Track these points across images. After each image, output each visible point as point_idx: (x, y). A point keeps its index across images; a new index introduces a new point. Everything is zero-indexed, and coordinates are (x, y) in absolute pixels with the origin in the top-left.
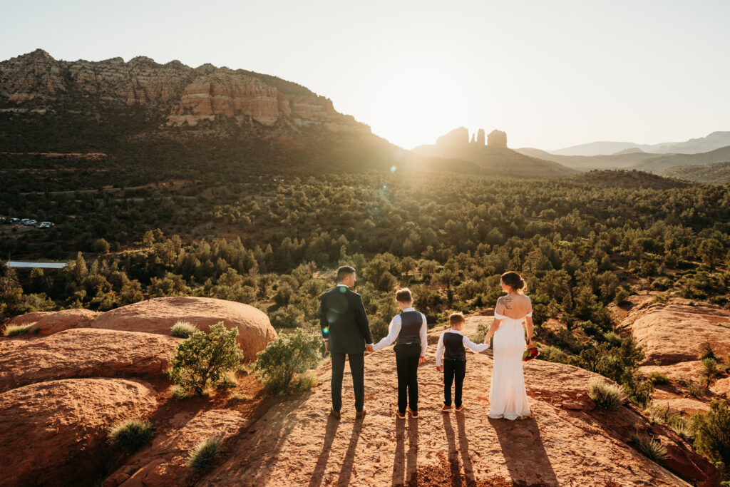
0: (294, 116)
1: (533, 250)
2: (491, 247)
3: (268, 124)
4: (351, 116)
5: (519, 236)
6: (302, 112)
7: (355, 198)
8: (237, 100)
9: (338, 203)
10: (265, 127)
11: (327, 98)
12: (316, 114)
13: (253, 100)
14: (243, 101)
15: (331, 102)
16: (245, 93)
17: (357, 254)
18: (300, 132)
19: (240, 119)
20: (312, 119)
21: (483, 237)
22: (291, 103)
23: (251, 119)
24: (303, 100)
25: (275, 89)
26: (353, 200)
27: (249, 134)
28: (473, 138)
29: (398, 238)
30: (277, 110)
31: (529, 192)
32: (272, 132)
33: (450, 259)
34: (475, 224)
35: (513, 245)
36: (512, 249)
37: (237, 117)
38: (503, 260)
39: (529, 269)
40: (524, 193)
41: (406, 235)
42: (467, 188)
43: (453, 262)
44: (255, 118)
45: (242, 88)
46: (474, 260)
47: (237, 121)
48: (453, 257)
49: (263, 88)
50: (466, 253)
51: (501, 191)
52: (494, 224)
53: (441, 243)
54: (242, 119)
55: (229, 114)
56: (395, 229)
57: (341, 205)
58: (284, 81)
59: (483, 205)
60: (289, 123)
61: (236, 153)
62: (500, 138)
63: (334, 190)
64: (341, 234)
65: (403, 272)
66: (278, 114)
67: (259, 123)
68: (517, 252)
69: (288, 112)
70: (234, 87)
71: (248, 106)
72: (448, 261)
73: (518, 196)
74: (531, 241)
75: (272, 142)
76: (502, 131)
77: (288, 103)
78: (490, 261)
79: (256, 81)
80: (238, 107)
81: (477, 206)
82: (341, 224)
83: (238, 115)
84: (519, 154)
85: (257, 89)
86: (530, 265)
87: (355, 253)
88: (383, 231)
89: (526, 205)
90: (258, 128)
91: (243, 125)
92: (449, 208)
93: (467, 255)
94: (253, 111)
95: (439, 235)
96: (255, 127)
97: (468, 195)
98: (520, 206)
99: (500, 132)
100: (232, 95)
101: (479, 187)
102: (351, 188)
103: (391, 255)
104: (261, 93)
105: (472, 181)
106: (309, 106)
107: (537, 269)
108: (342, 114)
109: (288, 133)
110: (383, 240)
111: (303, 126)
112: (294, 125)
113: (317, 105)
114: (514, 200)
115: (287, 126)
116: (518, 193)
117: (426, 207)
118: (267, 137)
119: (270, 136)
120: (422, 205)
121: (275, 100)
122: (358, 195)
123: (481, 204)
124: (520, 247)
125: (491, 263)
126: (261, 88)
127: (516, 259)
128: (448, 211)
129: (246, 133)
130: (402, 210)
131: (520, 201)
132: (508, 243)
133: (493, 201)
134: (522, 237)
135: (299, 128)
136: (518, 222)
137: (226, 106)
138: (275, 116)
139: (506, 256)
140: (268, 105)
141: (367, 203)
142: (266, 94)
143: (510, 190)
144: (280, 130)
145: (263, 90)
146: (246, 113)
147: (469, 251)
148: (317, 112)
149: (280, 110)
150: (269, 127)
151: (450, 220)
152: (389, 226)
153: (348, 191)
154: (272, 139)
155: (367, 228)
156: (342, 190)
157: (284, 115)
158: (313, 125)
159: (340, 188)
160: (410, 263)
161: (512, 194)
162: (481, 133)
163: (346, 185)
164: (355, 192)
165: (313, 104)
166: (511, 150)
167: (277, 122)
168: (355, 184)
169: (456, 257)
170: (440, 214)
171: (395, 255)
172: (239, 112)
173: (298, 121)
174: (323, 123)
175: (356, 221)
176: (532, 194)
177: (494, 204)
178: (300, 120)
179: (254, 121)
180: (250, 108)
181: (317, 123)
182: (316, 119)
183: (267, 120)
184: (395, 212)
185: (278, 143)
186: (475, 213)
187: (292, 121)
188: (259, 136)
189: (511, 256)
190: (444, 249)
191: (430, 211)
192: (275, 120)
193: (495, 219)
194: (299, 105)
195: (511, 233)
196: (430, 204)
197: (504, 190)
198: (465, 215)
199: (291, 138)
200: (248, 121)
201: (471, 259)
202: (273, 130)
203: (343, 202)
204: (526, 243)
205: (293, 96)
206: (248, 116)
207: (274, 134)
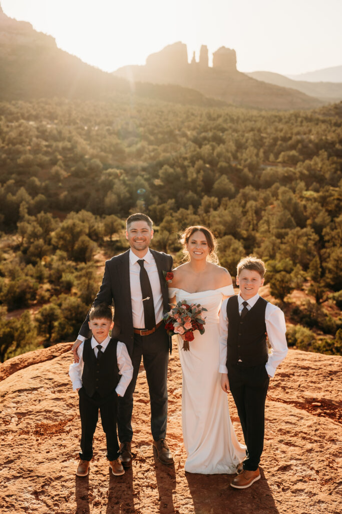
1: (272, 204)
2: (219, 201)
4: (29, 23)
5: (253, 185)
7: (37, 137)
9: (14, 144)
17: (42, 214)
21: (208, 188)
26: (34, 139)
28: (194, 58)
29: (97, 190)
31: (265, 129)
33: (167, 218)
34: (198, 172)
35: (246, 198)
36: (246, 203)
38: (233, 216)
39: (266, 227)
40: (259, 131)
41: (108, 186)
42: (186, 124)
43: (169, 222)
46: (197, 218)
48: (171, 215)
50: (187, 209)
51: (230, 127)
52: (223, 171)
53: (154, 196)
56: (93, 179)
57: (18, 146)
59: (208, 146)
62: (227, 57)
63: (8, 126)
64: (21, 186)
65: (106, 235)
68: (251, 207)
72: (164, 220)
73: (251, 133)
74: (268, 192)
76: (231, 48)
78: (218, 219)
81: (200, 147)
82: (19, 173)
84: (251, 79)
86: (268, 222)
87: (39, 212)
88: (77, 181)
89: (262, 145)
92: (165, 151)
93: (189, 212)
95: (152, 186)
97: (189, 133)
98: (255, 147)
99: (228, 49)
101: (202, 123)
102: (31, 123)
103: (89, 214)
105: (193, 114)
107: (277, 228)
110: (78, 194)
114: (247, 140)
116: (252, 130)
117: (134, 149)
120: (129, 146)
122: (43, 134)
123: (206, 144)
124: (255, 200)
125: (220, 222)
127: (251, 215)
128: (163, 154)
130: (103, 154)
131: (255, 141)
132: (240, 195)
133: (220, 141)
134: (257, 187)
136: (252, 168)
139: (238, 211)
141: (54, 144)
143: (241, 126)
147: (191, 207)
151: (166, 167)
152: (86, 174)
153: (26, 128)
155: (56, 178)
156: (20, 126)
159: (17, 124)
160: (115, 224)
161: (244, 132)
162: (204, 50)
163: (23, 118)
164: (38, 128)
166: (242, 74)
168: (36, 118)
169: (174, 214)
170: (152, 158)
171: (94, 213)
175: (39, 169)
176: (269, 131)
177: (221, 145)
184: (93, 157)
186: (199, 157)
189: (245, 213)
190: (159, 204)
191: (139, 154)
193: (224, 164)
195: (243, 182)
196: (139, 146)
197: (234, 126)
198: (185, 159)
201: (193, 217)
203: (21, 143)
204: (262, 195)
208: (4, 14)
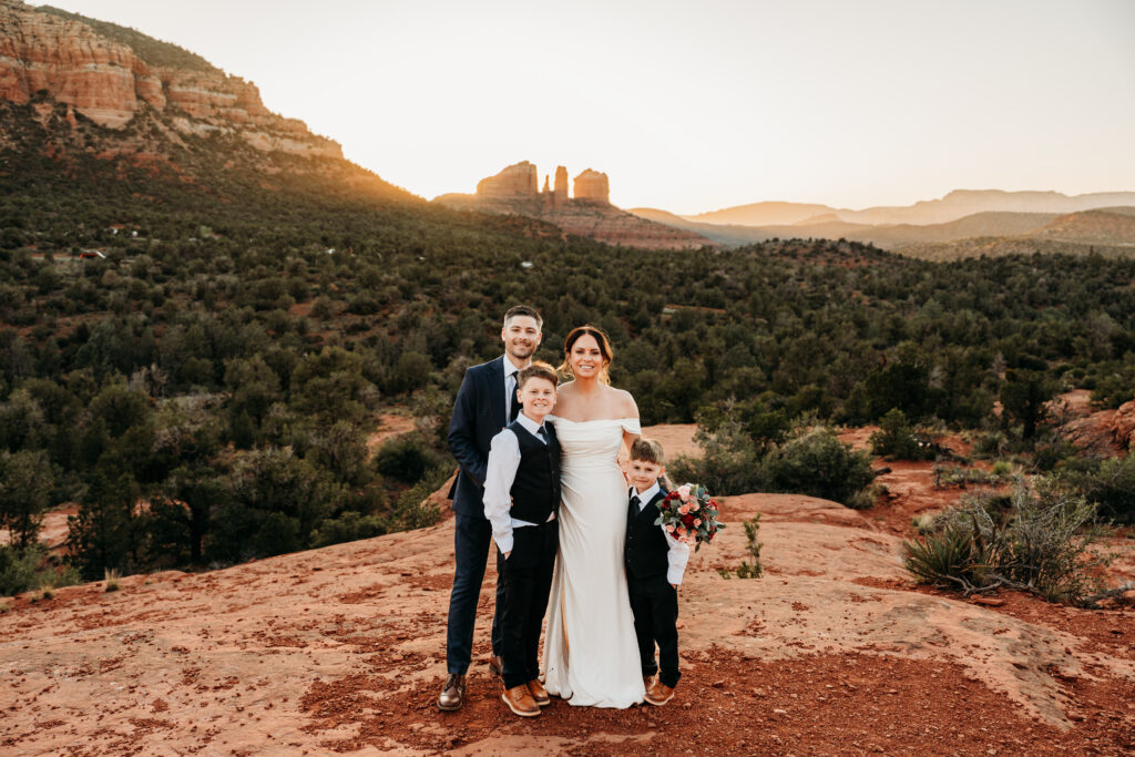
0: (172, 111)
3: (111, 126)
4: (300, 122)
6: (192, 105)
8: (38, 68)
10: (104, 131)
11: (246, 81)
12: (222, 111)
13: (76, 71)
14: (53, 70)
15: (257, 90)
16: (56, 55)
18: (185, 146)
19: (44, 112)
20: (215, 122)
22: (166, 84)
23: (70, 112)
24: (194, 81)
25: (128, 50)
27: (66, 144)
28: (547, 183)
30: (132, 95)
32: (121, 143)
37: (37, 107)
44: (80, 111)
45: (50, 43)
47: (38, 115)
49: (100, 46)
54: (49, 112)
55: (20, 98)
58: (150, 39)
60: (161, 127)
61: (32, 181)
62: (596, 184)
66: (135, 104)
67: (91, 122)
69: (160, 102)
70: (29, 41)
71: (65, 82)
75: (120, 163)
76: (601, 172)
77: (159, 84)
79: (83, 30)
80: (41, 84)
83: (40, 101)
84: (630, 215)
85: (85, 48)
90: (88, 132)
91: (53, 123)
94: (75, 94)
96: (81, 130)
99: (597, 173)
100: (26, 56)
104: (94, 55)
106: (205, 93)
108: (280, 117)
109: (158, 147)
111: (194, 135)
112: (171, 130)
113: (226, 92)
115: (155, 132)
118: (109, 153)
119: (117, 150)
121: (127, 73)
126: (94, 44)
129: (59, 141)
135: (184, 138)
137: (12, 80)
138: (129, 108)
140: (110, 83)
142: (108, 60)
144: (139, 138)
145: (99, 51)
146: (61, 98)
148: (225, 107)
149: (139, 97)
150: (115, 132)
154: (119, 157)
157: (150, 108)
158: (216, 133)
162: (562, 173)
165: (215, 89)
166: (616, 209)
167: (131, 122)
172: (43, 95)
173: (182, 124)
174: (239, 131)
178: (186, 121)
179: (79, 117)
180: (68, 87)
181: (224, 131)
182: (223, 121)
183: (112, 117)
185: (137, 165)
187: (166, 123)
188: (90, 149)
192: (128, 116)
194: (184, 89)
199: (166, 156)
200: (64, 115)
202: (124, 139)
205: (170, 70)
206: (64, 105)
207: (125, 146)
208: (265, 108)
